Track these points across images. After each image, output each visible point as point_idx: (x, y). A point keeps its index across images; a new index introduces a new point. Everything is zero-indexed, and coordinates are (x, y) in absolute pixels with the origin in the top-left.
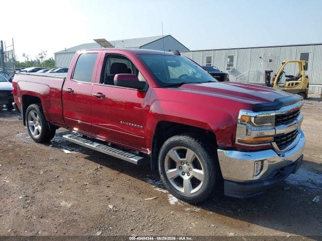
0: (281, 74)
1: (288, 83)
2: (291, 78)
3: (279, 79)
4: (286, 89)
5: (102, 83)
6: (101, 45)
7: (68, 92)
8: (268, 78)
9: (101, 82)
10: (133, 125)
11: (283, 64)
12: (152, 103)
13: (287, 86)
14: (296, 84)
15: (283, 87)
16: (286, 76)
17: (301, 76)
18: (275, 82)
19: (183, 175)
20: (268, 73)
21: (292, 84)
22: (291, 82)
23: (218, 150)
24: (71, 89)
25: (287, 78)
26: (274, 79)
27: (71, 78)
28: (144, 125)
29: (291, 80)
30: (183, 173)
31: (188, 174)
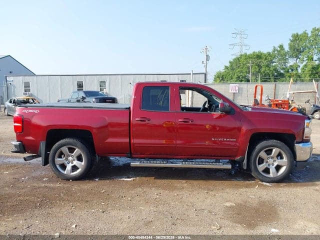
5: (183, 111)
7: (142, 121)
10: (225, 139)
23: (296, 144)
27: (140, 108)
28: (238, 138)
30: (269, 165)
31: (273, 164)
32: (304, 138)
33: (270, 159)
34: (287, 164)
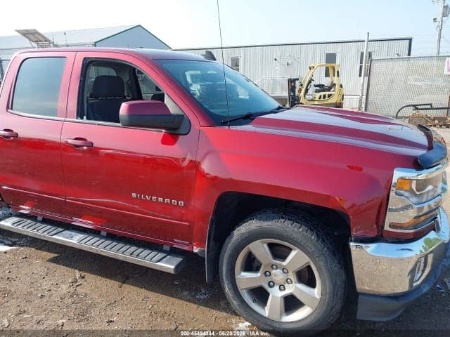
0: (310, 82)
1: (318, 95)
2: (321, 88)
3: (307, 90)
4: (316, 103)
5: (82, 118)
6: (30, 40)
7: (4, 136)
8: (292, 89)
9: (80, 114)
10: (161, 199)
11: (310, 69)
12: (204, 157)
13: (317, 99)
14: (329, 96)
15: (312, 100)
16: (315, 86)
17: (335, 85)
18: (302, 94)
19: (271, 287)
20: (292, 82)
21: (324, 96)
22: (322, 93)
23: (351, 244)
24: (12, 131)
25: (318, 88)
26: (300, 90)
27: (8, 108)
28: (187, 201)
29: (322, 91)
30: (272, 284)
31: (282, 288)
32: (387, 228)
33: (279, 271)
34: (316, 304)
